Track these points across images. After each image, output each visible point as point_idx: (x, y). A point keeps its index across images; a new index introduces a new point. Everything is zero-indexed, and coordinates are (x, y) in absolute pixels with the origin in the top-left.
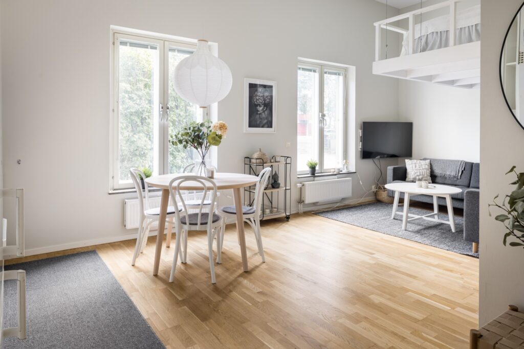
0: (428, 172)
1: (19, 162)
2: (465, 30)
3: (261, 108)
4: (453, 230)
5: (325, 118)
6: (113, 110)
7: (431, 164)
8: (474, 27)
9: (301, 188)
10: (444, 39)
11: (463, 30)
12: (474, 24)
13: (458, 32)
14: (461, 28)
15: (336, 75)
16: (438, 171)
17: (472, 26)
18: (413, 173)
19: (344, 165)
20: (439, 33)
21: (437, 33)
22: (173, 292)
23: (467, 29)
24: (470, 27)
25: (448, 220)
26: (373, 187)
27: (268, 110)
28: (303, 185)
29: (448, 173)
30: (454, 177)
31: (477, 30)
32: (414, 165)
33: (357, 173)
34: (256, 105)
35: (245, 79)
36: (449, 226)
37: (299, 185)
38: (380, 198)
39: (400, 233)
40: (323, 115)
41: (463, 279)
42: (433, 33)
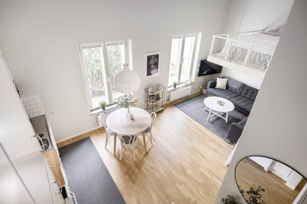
0: (226, 85)
1: (53, 113)
2: (254, 53)
3: (153, 66)
4: (226, 122)
5: (183, 61)
6: (85, 80)
7: (228, 81)
8: (259, 54)
9: (169, 95)
10: (244, 53)
11: (254, 52)
12: (259, 52)
13: (252, 52)
14: (253, 51)
15: (192, 36)
16: (230, 85)
17: (258, 53)
18: (219, 85)
19: (189, 79)
20: (243, 49)
21: (242, 48)
22: (122, 166)
23: (255, 53)
24: (257, 53)
25: (226, 118)
26: (201, 86)
27: (156, 66)
28: (170, 94)
29: (234, 87)
30: (236, 89)
31: (259, 56)
32: (220, 81)
33: (195, 83)
34: (151, 65)
35: (145, 54)
36: (225, 121)
37: (168, 94)
38: (203, 92)
39: (205, 124)
40: (182, 59)
41: (220, 158)
42: (240, 47)
